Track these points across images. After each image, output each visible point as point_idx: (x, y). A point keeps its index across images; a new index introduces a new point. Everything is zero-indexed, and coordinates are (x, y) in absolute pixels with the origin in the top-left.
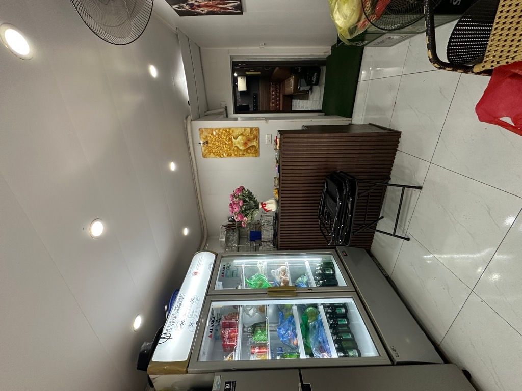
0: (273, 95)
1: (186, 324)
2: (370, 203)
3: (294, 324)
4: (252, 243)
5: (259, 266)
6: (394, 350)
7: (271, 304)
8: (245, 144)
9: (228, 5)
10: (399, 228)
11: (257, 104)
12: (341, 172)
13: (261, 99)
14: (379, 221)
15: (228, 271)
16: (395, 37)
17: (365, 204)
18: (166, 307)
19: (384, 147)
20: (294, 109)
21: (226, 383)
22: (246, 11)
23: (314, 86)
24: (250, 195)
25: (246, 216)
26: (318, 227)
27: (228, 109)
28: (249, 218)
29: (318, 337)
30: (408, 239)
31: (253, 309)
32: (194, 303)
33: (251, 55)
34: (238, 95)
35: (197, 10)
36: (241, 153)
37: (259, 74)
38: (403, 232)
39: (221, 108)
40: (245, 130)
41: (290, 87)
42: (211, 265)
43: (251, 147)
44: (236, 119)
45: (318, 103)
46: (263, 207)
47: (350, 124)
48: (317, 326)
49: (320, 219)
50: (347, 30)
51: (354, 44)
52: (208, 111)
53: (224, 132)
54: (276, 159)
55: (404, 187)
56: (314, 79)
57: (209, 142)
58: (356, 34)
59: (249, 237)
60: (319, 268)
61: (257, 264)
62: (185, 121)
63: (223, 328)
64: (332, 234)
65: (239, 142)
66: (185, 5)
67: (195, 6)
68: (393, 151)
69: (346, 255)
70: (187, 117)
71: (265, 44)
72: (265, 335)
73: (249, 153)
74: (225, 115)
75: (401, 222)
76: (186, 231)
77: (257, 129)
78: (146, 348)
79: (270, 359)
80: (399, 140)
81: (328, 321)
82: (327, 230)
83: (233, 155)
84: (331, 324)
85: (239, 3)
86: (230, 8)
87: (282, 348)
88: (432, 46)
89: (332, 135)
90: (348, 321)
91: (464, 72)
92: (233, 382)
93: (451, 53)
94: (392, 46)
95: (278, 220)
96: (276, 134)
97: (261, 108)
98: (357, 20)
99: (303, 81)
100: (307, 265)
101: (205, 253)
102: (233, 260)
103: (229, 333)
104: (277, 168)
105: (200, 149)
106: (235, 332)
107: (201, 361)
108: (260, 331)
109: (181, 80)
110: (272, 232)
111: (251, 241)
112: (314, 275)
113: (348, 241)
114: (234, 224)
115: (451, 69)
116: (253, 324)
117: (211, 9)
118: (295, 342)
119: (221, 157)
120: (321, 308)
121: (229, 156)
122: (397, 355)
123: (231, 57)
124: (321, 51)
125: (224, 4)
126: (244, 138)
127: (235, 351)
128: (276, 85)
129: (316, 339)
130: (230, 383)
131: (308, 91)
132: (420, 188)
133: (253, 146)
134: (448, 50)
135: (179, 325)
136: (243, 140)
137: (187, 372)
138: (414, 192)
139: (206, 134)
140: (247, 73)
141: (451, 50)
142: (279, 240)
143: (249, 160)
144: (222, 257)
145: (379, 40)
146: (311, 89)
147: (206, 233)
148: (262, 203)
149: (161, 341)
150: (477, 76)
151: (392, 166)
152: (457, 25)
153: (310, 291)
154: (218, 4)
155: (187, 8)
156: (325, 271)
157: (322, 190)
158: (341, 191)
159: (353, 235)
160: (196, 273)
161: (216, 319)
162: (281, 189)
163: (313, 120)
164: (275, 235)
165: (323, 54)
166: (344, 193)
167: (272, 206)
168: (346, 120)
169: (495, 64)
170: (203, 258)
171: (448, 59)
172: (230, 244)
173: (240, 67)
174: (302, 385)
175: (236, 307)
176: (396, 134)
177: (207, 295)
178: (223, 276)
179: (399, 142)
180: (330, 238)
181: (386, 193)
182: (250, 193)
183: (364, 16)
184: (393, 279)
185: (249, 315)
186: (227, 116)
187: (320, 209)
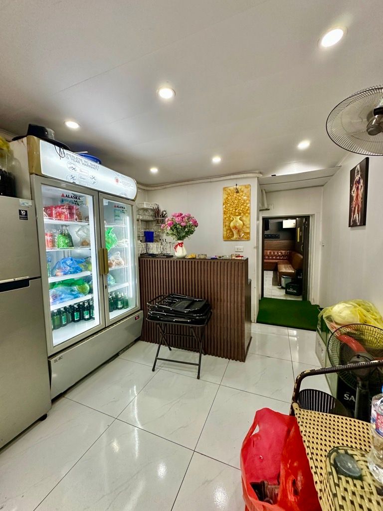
0: (278, 253)
1: (73, 172)
2: (183, 337)
3: (75, 272)
4: (143, 233)
5: (124, 240)
6: (60, 358)
7: (92, 252)
8: (235, 227)
9: (357, 215)
10: (163, 363)
11: (270, 238)
12: (211, 313)
13: (274, 242)
14: (167, 347)
15: (120, 212)
16: (323, 354)
17: (182, 334)
18: (86, 152)
19: (233, 349)
20: (265, 272)
21: (26, 211)
22: (351, 230)
23: (284, 290)
24: (190, 232)
25: (171, 229)
26: (161, 294)
27: (267, 211)
28: (168, 231)
29: (65, 294)
30: (153, 370)
31: (85, 235)
32: (91, 180)
33: (315, 233)
34: (280, 220)
35: (354, 187)
36: (227, 224)
37: (297, 240)
38: (160, 366)
39: (268, 205)
40: (248, 227)
41: (285, 269)
42: (125, 195)
43: (232, 234)
44: (258, 219)
45: (270, 294)
46: (179, 244)
47: (251, 322)
48: (73, 293)
49: (169, 296)
50: (330, 314)
51: (319, 322)
52: (266, 192)
53: (247, 208)
54: (223, 256)
55: (199, 365)
56: (291, 290)
57: (238, 194)
58: (326, 322)
59: (148, 230)
60: (123, 295)
61: (125, 238)
62: (257, 171)
63: (69, 207)
64: (158, 305)
65: (237, 221)
66: (359, 176)
67: (358, 185)
68: (229, 356)
69: (136, 319)
70: (261, 173)
71: (323, 246)
72: (63, 246)
73: (227, 231)
74: (261, 209)
75: (168, 364)
76: (154, 170)
77: (248, 239)
78: (49, 133)
79: (47, 251)
80: (238, 361)
81: (76, 303)
82: (161, 301)
83: (225, 216)
84: (73, 306)
85: (358, 224)
86: (355, 216)
87: (50, 262)
88: (313, 373)
89: (244, 305)
90: (78, 321)
91: (293, 397)
92: (27, 217)
93: (308, 392)
94: (316, 353)
95: (167, 257)
96: (245, 255)
97: (267, 241)
98: (337, 321)
99: (290, 280)
100: (125, 285)
101: (135, 189)
102: (129, 216)
103: (64, 212)
104: (214, 257)
105: (231, 185)
106: (65, 218)
107: (42, 187)
108: (67, 242)
109: (294, 168)
110: (156, 253)
111: (145, 232)
112: (116, 292)
113: (151, 319)
114: (160, 216)
115: (296, 388)
116: (70, 234)
117: (354, 200)
118: (58, 274)
119: (224, 204)
120: (89, 297)
121: (225, 213)
122: (56, 361)
123: (314, 214)
124: (315, 296)
125: (358, 211)
126: (241, 227)
127: (49, 219)
128: (287, 255)
129: (63, 292)
130: (26, 214)
131: (281, 285)
132: (198, 378)
133: (233, 235)
134: (310, 390)
135: (72, 165)
136: (239, 226)
137: (31, 174)
138: (195, 373)
139: (245, 192)
140: (299, 229)
141: (310, 392)
142: (148, 259)
143: (221, 231)
144: (132, 206)
145: (321, 340)
146: (282, 288)
147: (150, 189)
148: (182, 243)
149: (58, 148)
150: (290, 407)
151: (216, 356)
152: (328, 395)
153: (105, 287)
154: (359, 206)
155: (357, 178)
156: (120, 301)
157: (195, 297)
158: (195, 312)
159: (157, 324)
160: (117, 181)
161: (78, 200)
162: (196, 261)
163: (256, 289)
164: (153, 255)
165: (312, 297)
166: (194, 315)
167: (180, 253)
168: (254, 318)
169: (298, 415)
170: (131, 187)
171: (303, 391)
172: (141, 212)
173: (304, 222)
174: (28, 280)
175: (87, 219)
176: (243, 358)
177: (99, 192)
178: (115, 207)
179: (236, 360)
180: (153, 304)
181: (192, 352)
182: (192, 232)
183: (339, 327)
184: (117, 360)
185: (78, 231)
186: (260, 210)
187: (177, 295)
